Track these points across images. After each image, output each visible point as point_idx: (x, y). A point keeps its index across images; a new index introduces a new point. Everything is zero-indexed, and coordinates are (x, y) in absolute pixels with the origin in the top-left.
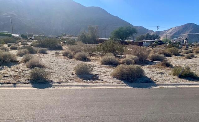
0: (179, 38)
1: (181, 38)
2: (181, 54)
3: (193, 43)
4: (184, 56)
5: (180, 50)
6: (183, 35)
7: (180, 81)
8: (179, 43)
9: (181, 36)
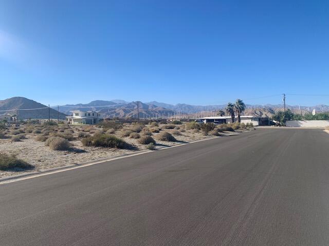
0: (5, 114)
1: (8, 114)
2: (7, 135)
3: (25, 120)
4: (10, 137)
5: (6, 130)
6: (10, 110)
7: (3, 175)
8: (5, 121)
9: (9, 112)
